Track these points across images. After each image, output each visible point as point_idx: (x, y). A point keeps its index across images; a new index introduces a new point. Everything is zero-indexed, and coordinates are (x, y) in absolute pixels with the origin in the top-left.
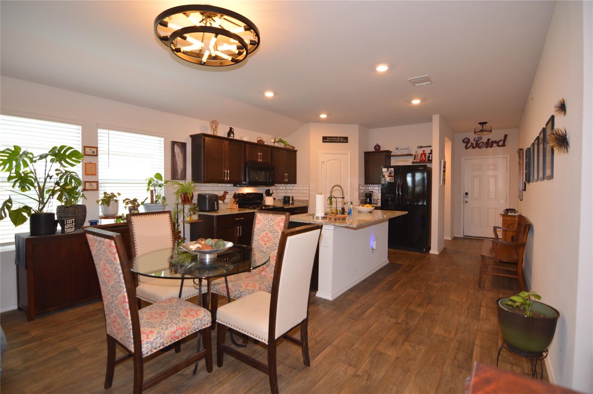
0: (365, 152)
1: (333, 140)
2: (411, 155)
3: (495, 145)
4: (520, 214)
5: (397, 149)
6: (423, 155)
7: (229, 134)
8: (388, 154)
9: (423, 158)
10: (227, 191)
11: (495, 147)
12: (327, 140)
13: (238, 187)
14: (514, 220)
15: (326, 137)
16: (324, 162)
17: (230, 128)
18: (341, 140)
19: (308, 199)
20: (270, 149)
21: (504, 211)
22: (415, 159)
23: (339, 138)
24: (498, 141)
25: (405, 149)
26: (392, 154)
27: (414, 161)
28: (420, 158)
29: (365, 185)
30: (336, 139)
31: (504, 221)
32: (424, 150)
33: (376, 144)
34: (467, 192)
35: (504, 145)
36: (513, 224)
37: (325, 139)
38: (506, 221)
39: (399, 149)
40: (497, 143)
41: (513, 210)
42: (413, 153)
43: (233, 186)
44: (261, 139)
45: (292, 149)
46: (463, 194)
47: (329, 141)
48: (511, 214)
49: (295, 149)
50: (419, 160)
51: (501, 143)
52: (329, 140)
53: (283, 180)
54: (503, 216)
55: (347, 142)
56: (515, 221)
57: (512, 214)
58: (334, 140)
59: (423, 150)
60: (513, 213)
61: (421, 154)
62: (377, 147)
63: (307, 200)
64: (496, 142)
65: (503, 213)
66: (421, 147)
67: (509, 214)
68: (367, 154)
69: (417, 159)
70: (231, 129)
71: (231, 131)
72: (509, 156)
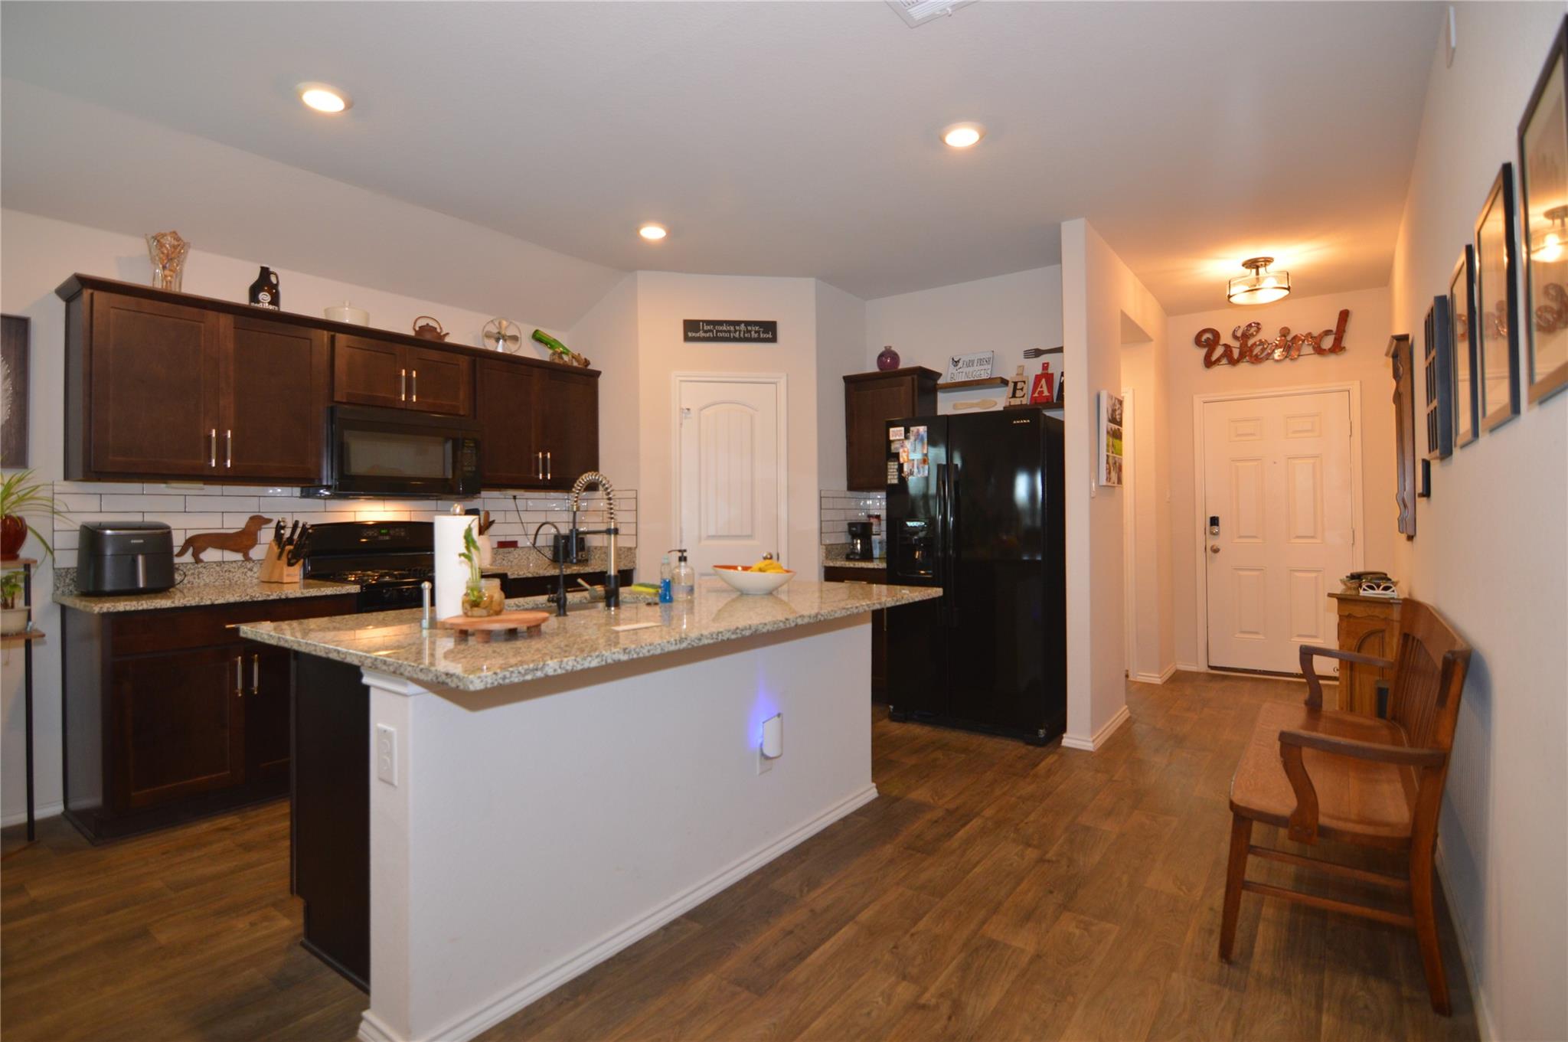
0: (845, 378)
1: (721, 331)
2: (1004, 382)
3: (1307, 349)
4: (1407, 596)
5: (956, 363)
6: (1043, 382)
7: (254, 291)
8: (926, 382)
9: (1042, 392)
10: (266, 516)
11: (1308, 357)
12: (701, 334)
13: (328, 502)
14: (1382, 617)
15: (697, 322)
16: (688, 409)
17: (262, 268)
18: (750, 332)
19: (632, 545)
20: (463, 361)
21: (1343, 582)
22: (1014, 396)
23: (743, 325)
24: (1315, 334)
25: (981, 361)
26: (940, 381)
27: (1012, 404)
28: (1034, 391)
29: (849, 494)
30: (732, 328)
31: (1345, 620)
32: (1048, 364)
33: (884, 349)
34: (1216, 515)
35: (1338, 348)
36: (1383, 631)
37: (694, 330)
38: (1351, 620)
39: (960, 364)
40: (1314, 341)
41: (1380, 579)
42: (1010, 375)
43: (298, 494)
44: (432, 324)
45: (580, 366)
46: (1202, 522)
47: (708, 335)
48: (1370, 593)
49: (590, 367)
50: (1029, 397)
51: (1328, 343)
52: (706, 332)
53: (533, 475)
54: (1342, 600)
55: (774, 339)
56: (1387, 620)
57: (1377, 592)
58: (725, 331)
59: (1044, 364)
60: (1378, 587)
61: (1037, 376)
62: (888, 357)
63: (630, 549)
64: (1307, 338)
65: (1339, 589)
66: (1038, 353)
67: (1362, 593)
68: (854, 384)
69: (1023, 396)
70: (265, 273)
71: (265, 282)
72: (1356, 386)
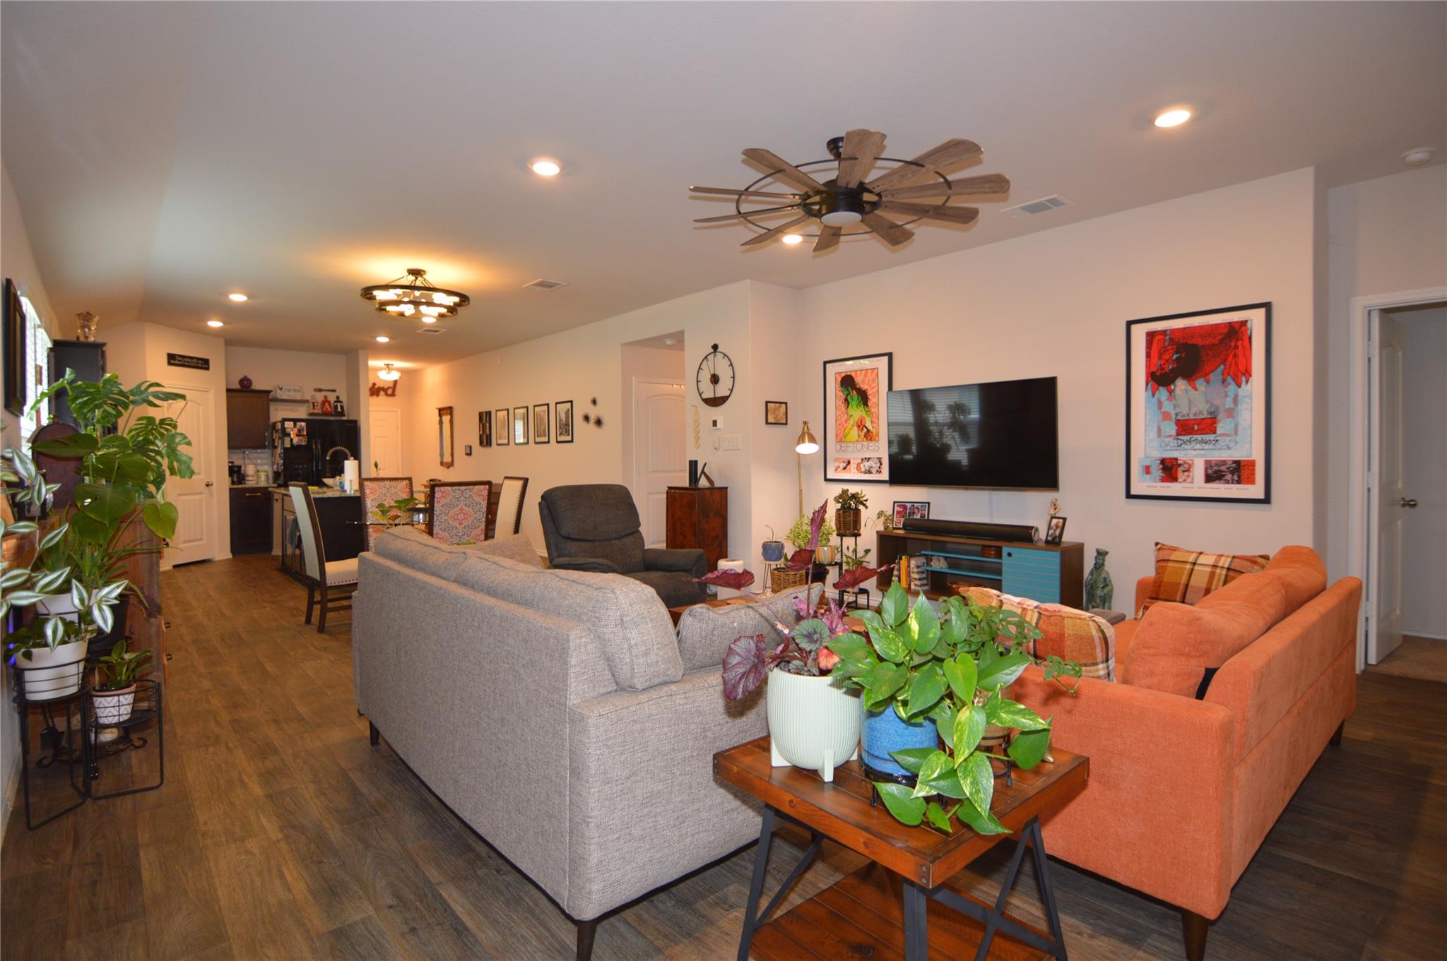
0: (227, 390)
1: (185, 362)
2: (307, 401)
3: (382, 393)
5: (282, 389)
11: (382, 397)
12: (176, 362)
15: (174, 355)
18: (198, 363)
23: (195, 360)
24: (386, 387)
25: (294, 391)
26: (271, 397)
30: (190, 360)
33: (243, 377)
35: (393, 395)
37: (173, 359)
40: (385, 390)
42: (308, 397)
47: (180, 363)
51: (390, 392)
52: (179, 361)
55: (208, 369)
58: (188, 362)
62: (245, 382)
64: (383, 389)
68: (229, 394)
72: (399, 410)
